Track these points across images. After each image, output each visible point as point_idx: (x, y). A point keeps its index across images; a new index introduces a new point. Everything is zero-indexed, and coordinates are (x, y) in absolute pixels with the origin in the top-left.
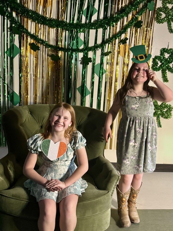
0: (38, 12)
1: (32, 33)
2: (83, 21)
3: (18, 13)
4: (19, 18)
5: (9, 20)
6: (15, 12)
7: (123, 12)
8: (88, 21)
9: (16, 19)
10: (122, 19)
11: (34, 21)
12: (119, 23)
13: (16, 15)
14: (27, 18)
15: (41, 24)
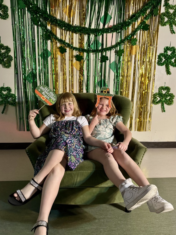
0: (64, 21)
7: (134, 17)
12: (130, 27)
15: (67, 31)
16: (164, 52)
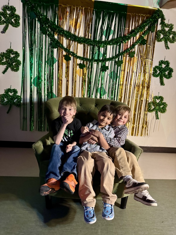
0: (71, 32)
7: (133, 33)
8: (106, 39)
11: (68, 39)
14: (63, 36)
15: (73, 41)
16: (159, 65)
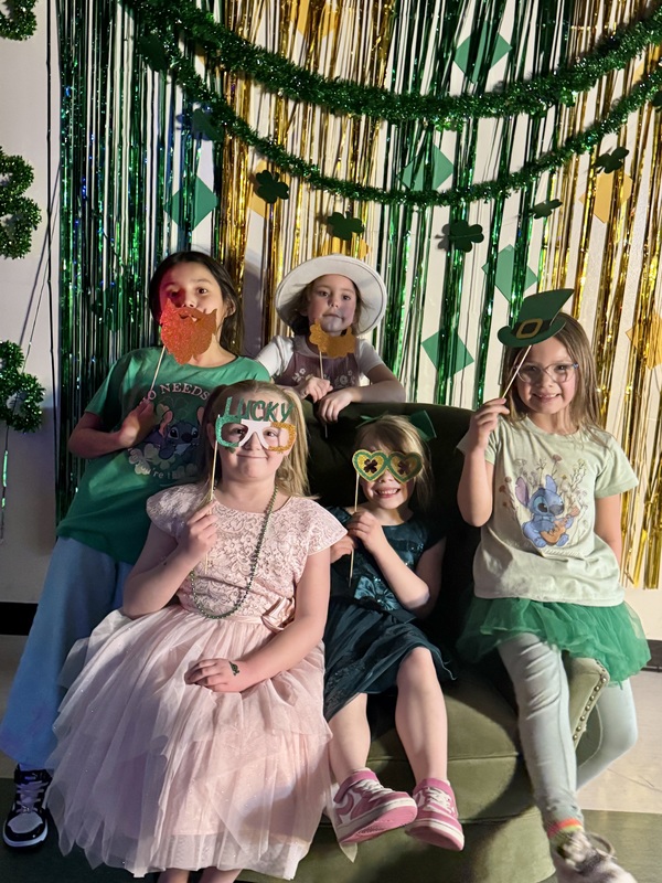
0: (287, 56)
1: (263, 134)
2: (456, 88)
3: (213, 60)
4: (218, 79)
5: (182, 86)
6: (202, 58)
7: (611, 49)
8: (472, 85)
9: (206, 85)
10: (605, 78)
11: (273, 91)
12: (593, 92)
13: (207, 67)
14: (247, 79)
15: (297, 101)
